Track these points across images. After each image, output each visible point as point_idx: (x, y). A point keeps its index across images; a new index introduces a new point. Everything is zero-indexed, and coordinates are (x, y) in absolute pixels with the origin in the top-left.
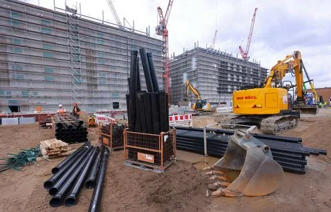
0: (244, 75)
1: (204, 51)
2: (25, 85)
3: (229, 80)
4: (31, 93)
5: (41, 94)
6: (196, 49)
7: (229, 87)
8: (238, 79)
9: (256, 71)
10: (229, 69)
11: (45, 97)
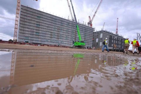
0: (118, 41)
1: (105, 31)
2: (61, 40)
3: (112, 42)
4: (63, 42)
5: (64, 43)
6: (102, 31)
7: (112, 44)
8: (115, 42)
9: (122, 39)
10: (113, 38)
11: (65, 44)
